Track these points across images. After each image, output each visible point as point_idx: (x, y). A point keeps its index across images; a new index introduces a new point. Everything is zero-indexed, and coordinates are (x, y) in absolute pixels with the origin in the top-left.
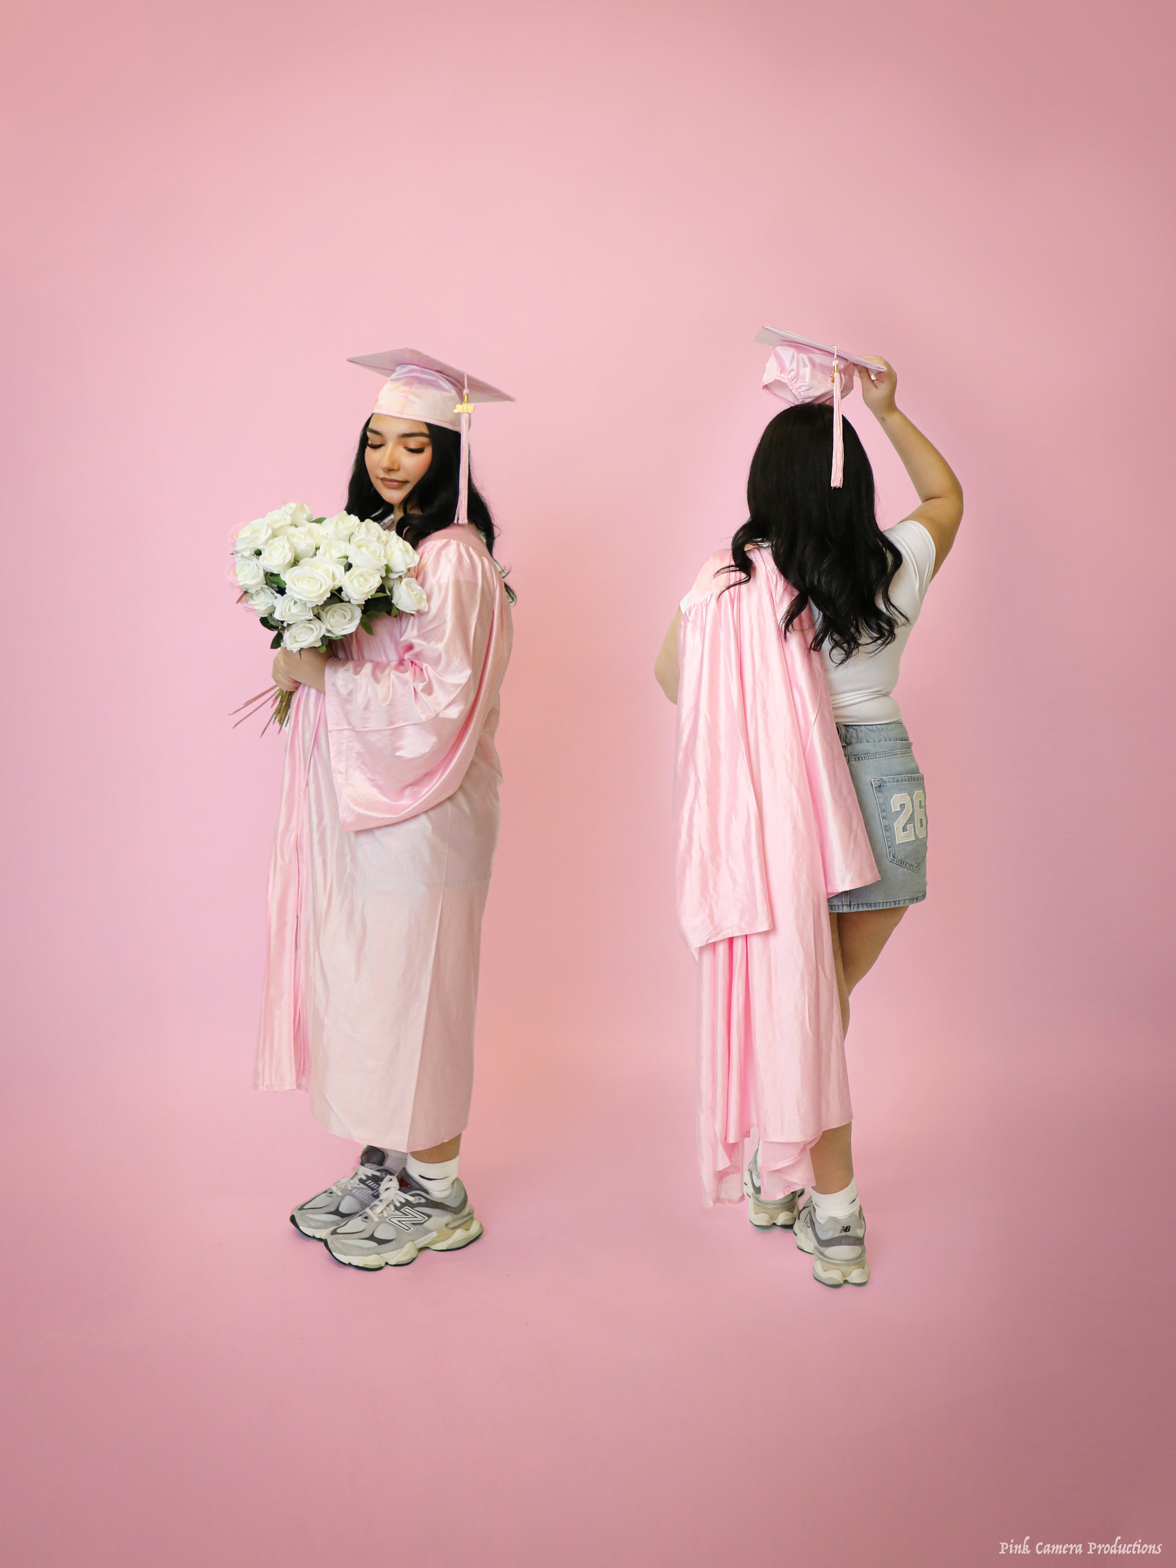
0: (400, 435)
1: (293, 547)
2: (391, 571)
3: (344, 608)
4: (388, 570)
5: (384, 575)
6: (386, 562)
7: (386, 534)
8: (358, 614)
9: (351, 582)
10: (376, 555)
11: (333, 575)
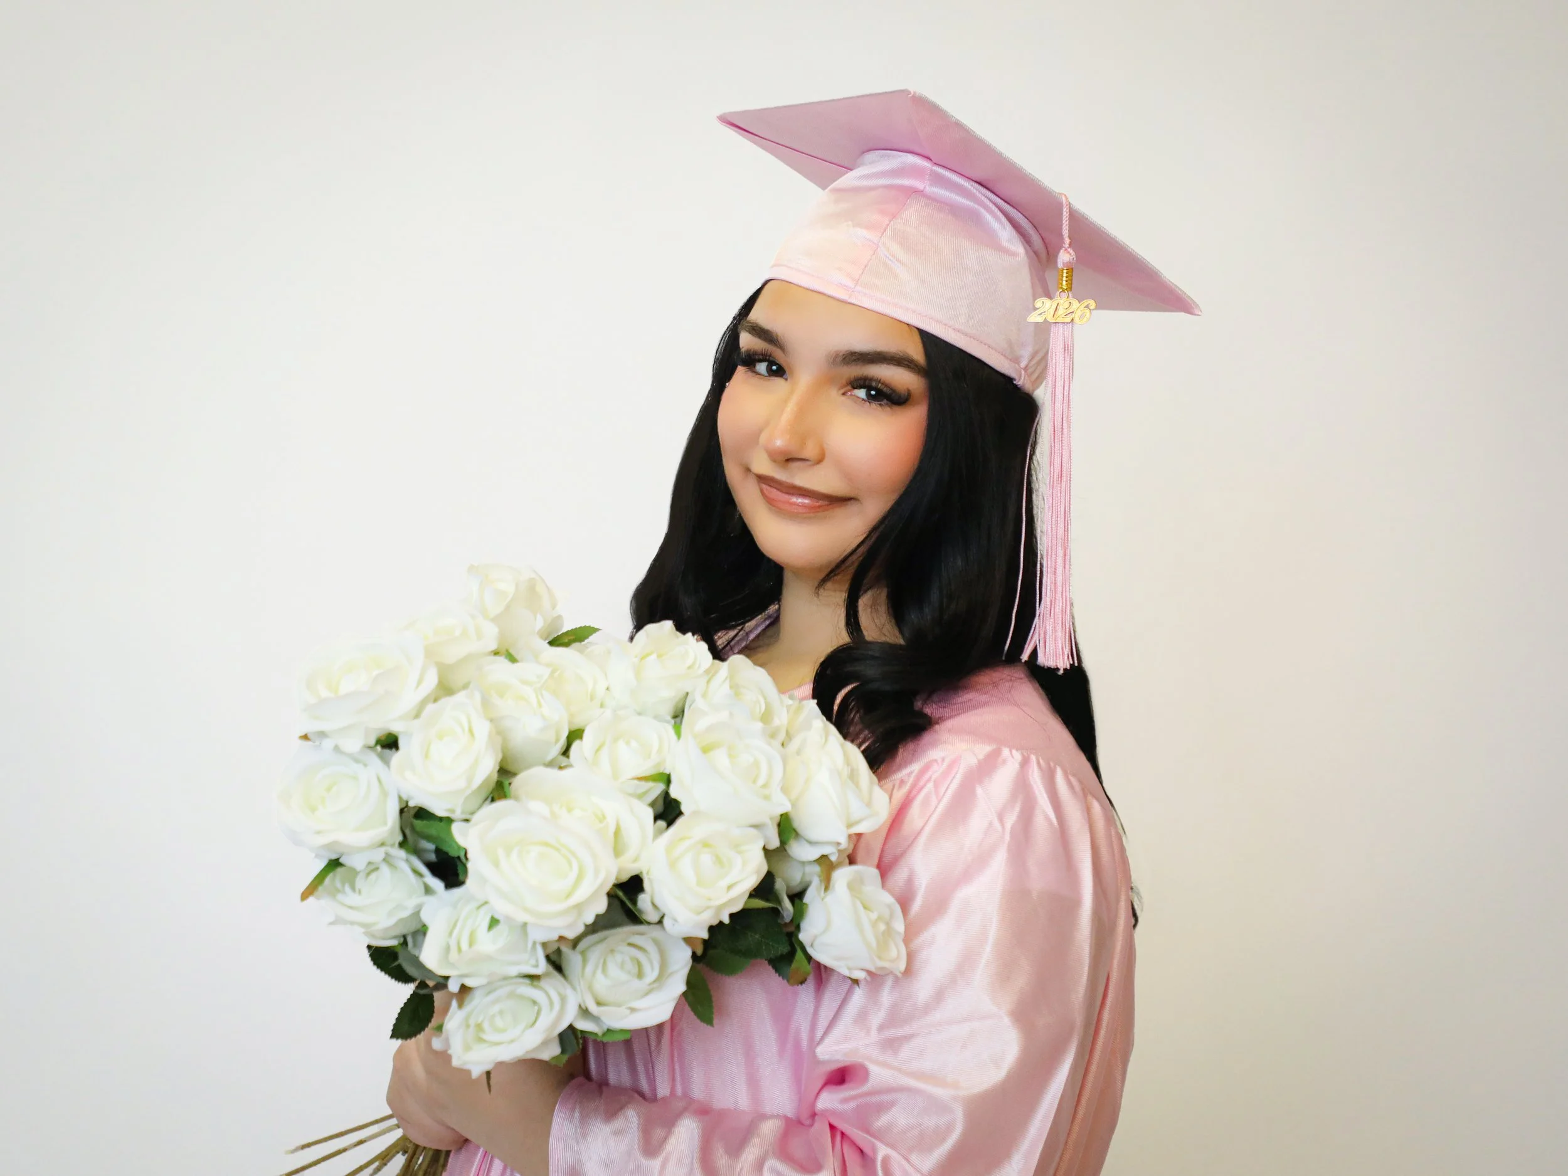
0: (837, 355)
1: (500, 732)
2: (797, 835)
3: (637, 940)
4: (786, 827)
5: (775, 843)
6: (786, 808)
7: (788, 707)
8: (681, 961)
9: (673, 864)
10: (754, 782)
11: (617, 833)
